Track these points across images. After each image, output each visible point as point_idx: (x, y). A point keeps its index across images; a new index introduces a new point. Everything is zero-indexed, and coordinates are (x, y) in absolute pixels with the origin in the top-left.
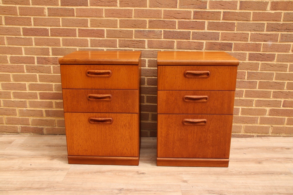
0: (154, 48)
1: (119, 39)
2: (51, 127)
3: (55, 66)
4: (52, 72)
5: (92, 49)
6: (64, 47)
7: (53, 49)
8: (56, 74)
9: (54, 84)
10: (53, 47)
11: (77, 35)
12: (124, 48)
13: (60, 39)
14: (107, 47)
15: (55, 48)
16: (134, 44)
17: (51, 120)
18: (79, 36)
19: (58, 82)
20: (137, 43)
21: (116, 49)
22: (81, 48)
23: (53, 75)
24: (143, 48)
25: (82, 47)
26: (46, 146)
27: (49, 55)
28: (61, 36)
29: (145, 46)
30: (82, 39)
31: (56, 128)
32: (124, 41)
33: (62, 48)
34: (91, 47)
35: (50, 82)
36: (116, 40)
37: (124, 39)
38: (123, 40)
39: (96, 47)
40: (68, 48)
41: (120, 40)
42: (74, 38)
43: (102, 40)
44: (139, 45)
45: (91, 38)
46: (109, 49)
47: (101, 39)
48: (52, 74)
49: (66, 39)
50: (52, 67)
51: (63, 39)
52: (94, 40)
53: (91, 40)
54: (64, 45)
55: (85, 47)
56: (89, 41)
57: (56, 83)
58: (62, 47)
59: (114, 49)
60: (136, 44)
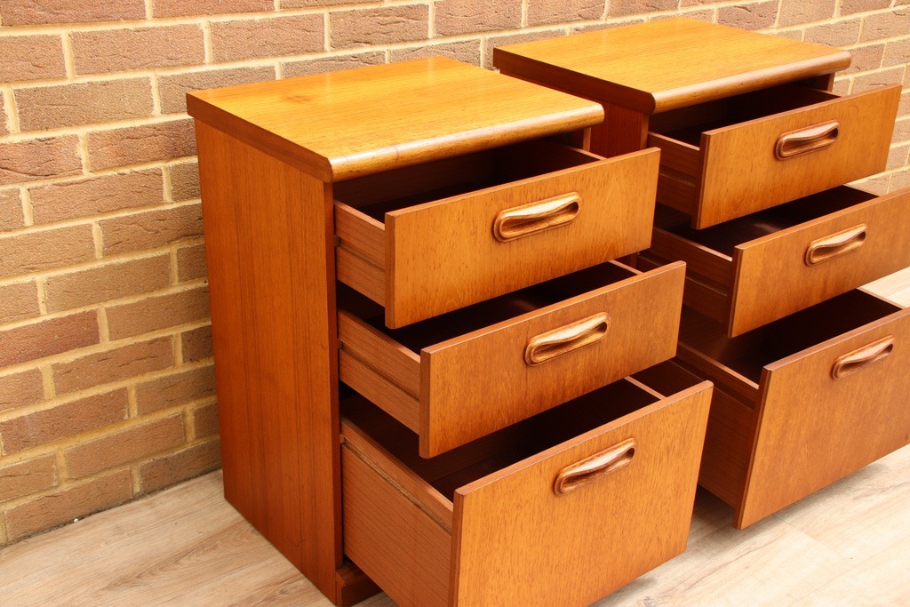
0: (457, 34)
1: (333, 10)
2: (35, 497)
3: (39, 184)
4: (28, 221)
5: (219, 72)
6: (86, 79)
7: (21, 98)
8: (48, 228)
9: (40, 278)
10: (22, 87)
11: (149, 12)
12: (351, 47)
13: (59, 39)
14: (283, 55)
15: (36, 90)
16: (388, 28)
17: (35, 462)
18: (156, 17)
19: (63, 266)
20: (399, 19)
21: (323, 60)
22: (168, 73)
23: (37, 235)
24: (419, 40)
25: (174, 66)
26: (109, 588)
27: (7, 133)
28: (63, 23)
29: (427, 31)
30: (173, 28)
31: (62, 495)
32: (350, 18)
33: (74, 87)
34: (214, 63)
35: (20, 274)
36: (322, 17)
37: (352, 9)
38: (345, 13)
39: (239, 59)
40: (105, 84)
41: (335, 13)
42: (131, 26)
43: (262, 25)
44: (407, 27)
45: (214, 19)
46: (293, 64)
47: (258, 17)
48: (30, 231)
49: (95, 38)
50: (24, 196)
51: (75, 38)
52: (228, 25)
53: (215, 28)
54: (81, 71)
55: (187, 65)
56: (207, 33)
57: (53, 274)
58: (72, 79)
59: (313, 61)
60: (394, 27)
